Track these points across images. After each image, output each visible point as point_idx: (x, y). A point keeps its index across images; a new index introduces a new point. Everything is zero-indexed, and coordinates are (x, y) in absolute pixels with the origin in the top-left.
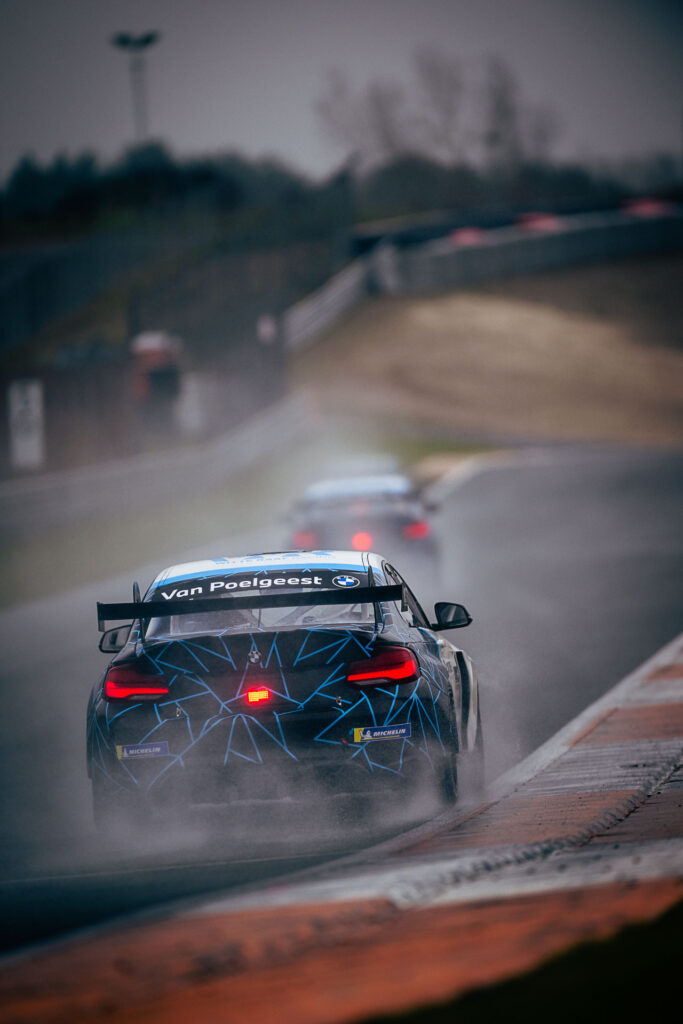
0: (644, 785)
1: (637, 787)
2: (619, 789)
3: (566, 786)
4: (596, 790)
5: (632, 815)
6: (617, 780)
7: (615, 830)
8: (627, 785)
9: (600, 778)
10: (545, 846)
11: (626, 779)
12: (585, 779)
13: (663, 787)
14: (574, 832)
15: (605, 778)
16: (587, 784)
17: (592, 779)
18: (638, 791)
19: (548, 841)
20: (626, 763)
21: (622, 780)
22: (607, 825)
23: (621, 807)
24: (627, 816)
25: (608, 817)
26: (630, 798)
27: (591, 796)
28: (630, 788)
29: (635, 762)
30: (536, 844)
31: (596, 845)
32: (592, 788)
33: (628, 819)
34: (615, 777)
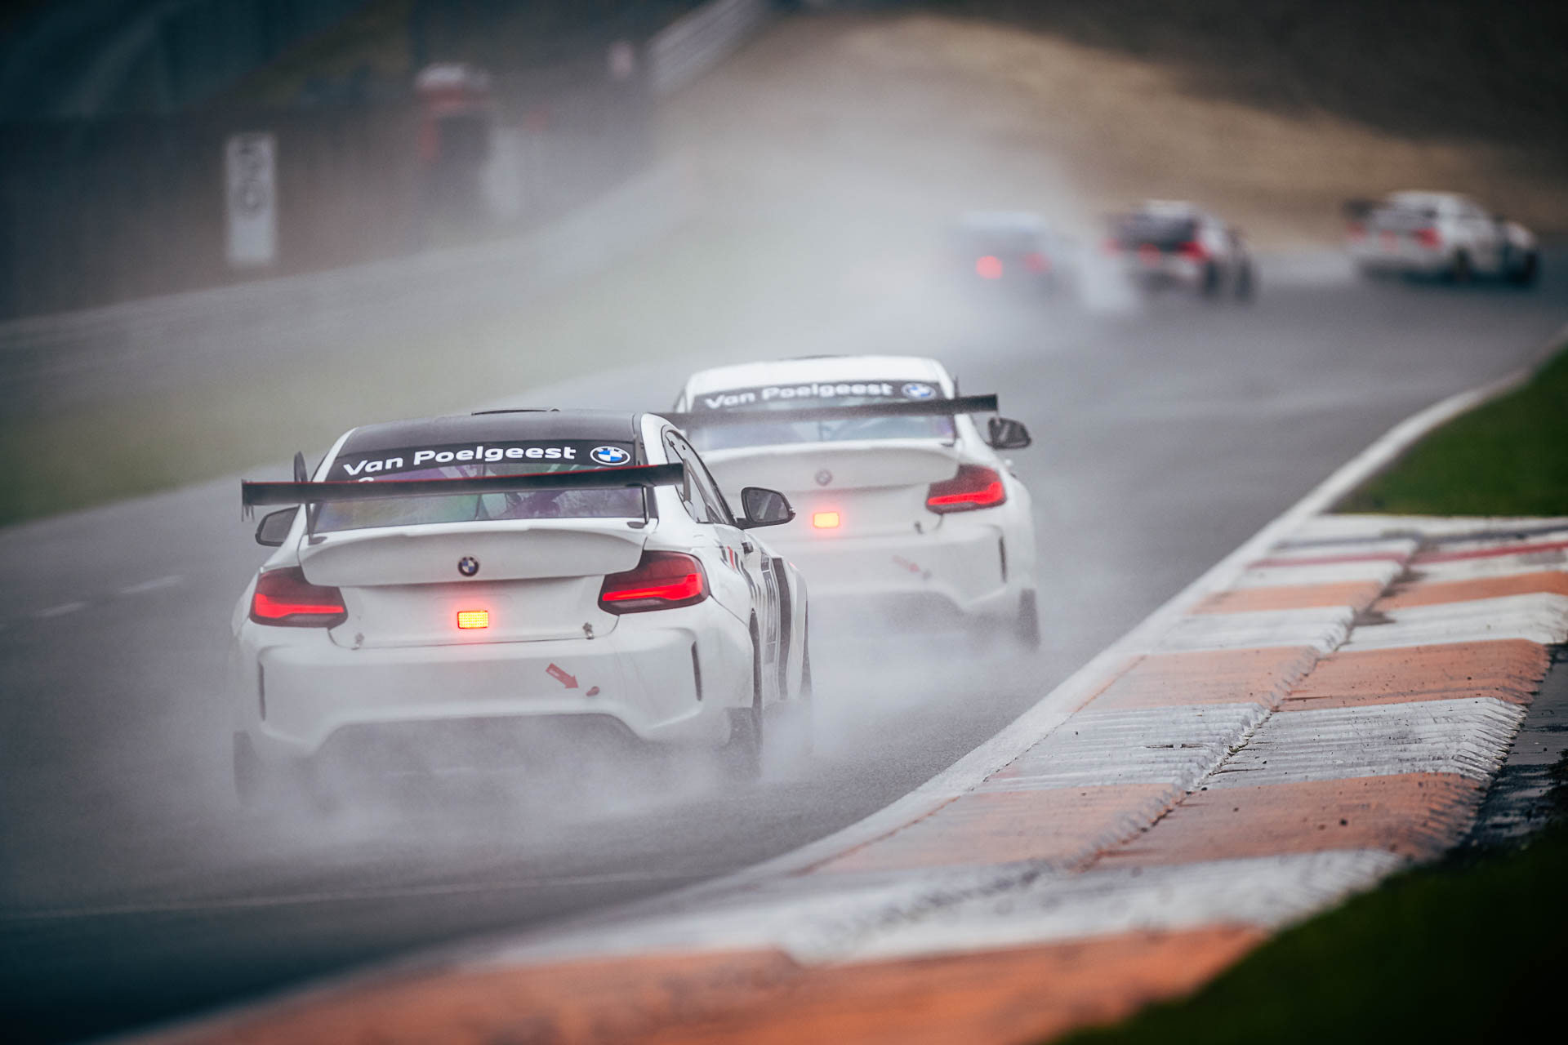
0: (1182, 776)
1: (1171, 780)
2: (1143, 781)
3: (1062, 776)
4: (1108, 783)
5: (1162, 822)
6: (1140, 768)
7: (1135, 845)
8: (1154, 775)
9: (1114, 764)
10: (1027, 869)
11: (1156, 766)
12: (1092, 765)
13: (1212, 779)
14: (1074, 847)
15: (1123, 763)
16: (1094, 772)
17: (1101, 765)
18: (1173, 785)
19: (1031, 861)
20: (1155, 742)
21: (1148, 767)
22: (1124, 836)
23: (1145, 810)
24: (1155, 824)
25: (1125, 824)
26: (1160, 795)
27: (1101, 791)
28: (1160, 780)
29: (1168, 741)
30: (1015, 864)
31: (1105, 868)
32: (1102, 779)
33: (1156, 827)
34: (1137, 763)
